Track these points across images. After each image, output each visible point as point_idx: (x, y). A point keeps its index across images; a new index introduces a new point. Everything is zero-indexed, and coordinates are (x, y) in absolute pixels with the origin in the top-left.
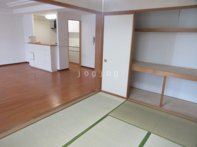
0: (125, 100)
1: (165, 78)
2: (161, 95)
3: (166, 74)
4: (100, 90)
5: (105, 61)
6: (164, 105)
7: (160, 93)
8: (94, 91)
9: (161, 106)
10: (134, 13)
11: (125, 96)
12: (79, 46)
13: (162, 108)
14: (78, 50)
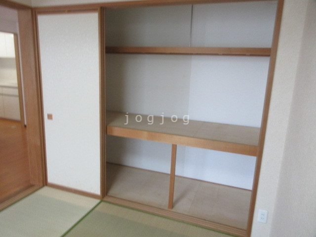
0: (98, 201)
1: (174, 148)
2: (169, 177)
3: (176, 139)
4: (45, 183)
5: (50, 117)
6: (177, 201)
7: (169, 171)
8: (32, 186)
9: (172, 205)
10: (99, 9)
11: (98, 191)
12: (17, 86)
13: (173, 210)
14: (16, 92)
